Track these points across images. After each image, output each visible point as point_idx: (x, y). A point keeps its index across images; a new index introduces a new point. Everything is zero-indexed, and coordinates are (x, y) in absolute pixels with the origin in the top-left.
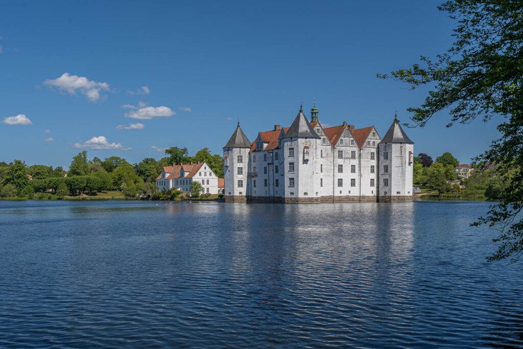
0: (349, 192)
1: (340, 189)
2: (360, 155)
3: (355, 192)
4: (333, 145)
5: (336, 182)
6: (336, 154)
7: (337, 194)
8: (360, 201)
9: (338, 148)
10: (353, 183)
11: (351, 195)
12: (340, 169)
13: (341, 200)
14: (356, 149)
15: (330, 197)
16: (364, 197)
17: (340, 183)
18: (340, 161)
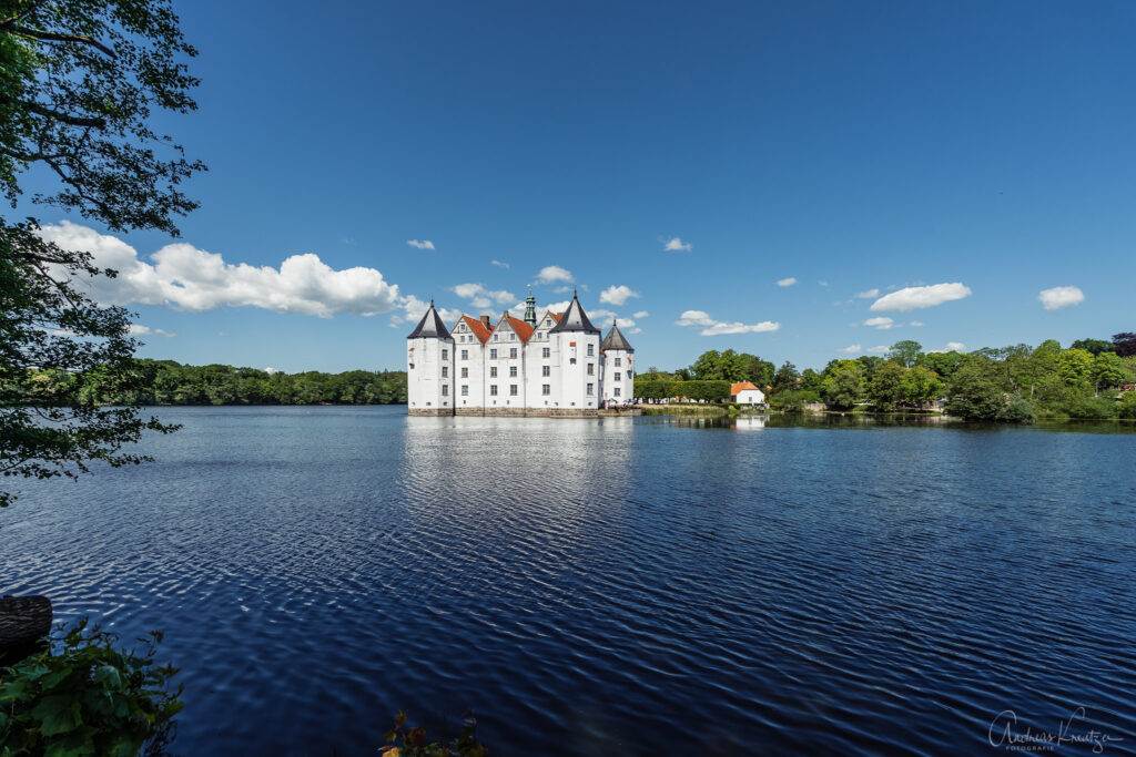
0: (508, 402)
1: (494, 398)
2: (523, 354)
3: (516, 403)
4: (483, 341)
5: (489, 390)
6: (488, 353)
7: (489, 405)
8: (525, 416)
9: (489, 346)
10: (514, 390)
11: (511, 406)
12: (494, 372)
13: (494, 413)
14: (518, 345)
15: (479, 409)
16: (531, 410)
17: (494, 390)
18: (494, 363)
